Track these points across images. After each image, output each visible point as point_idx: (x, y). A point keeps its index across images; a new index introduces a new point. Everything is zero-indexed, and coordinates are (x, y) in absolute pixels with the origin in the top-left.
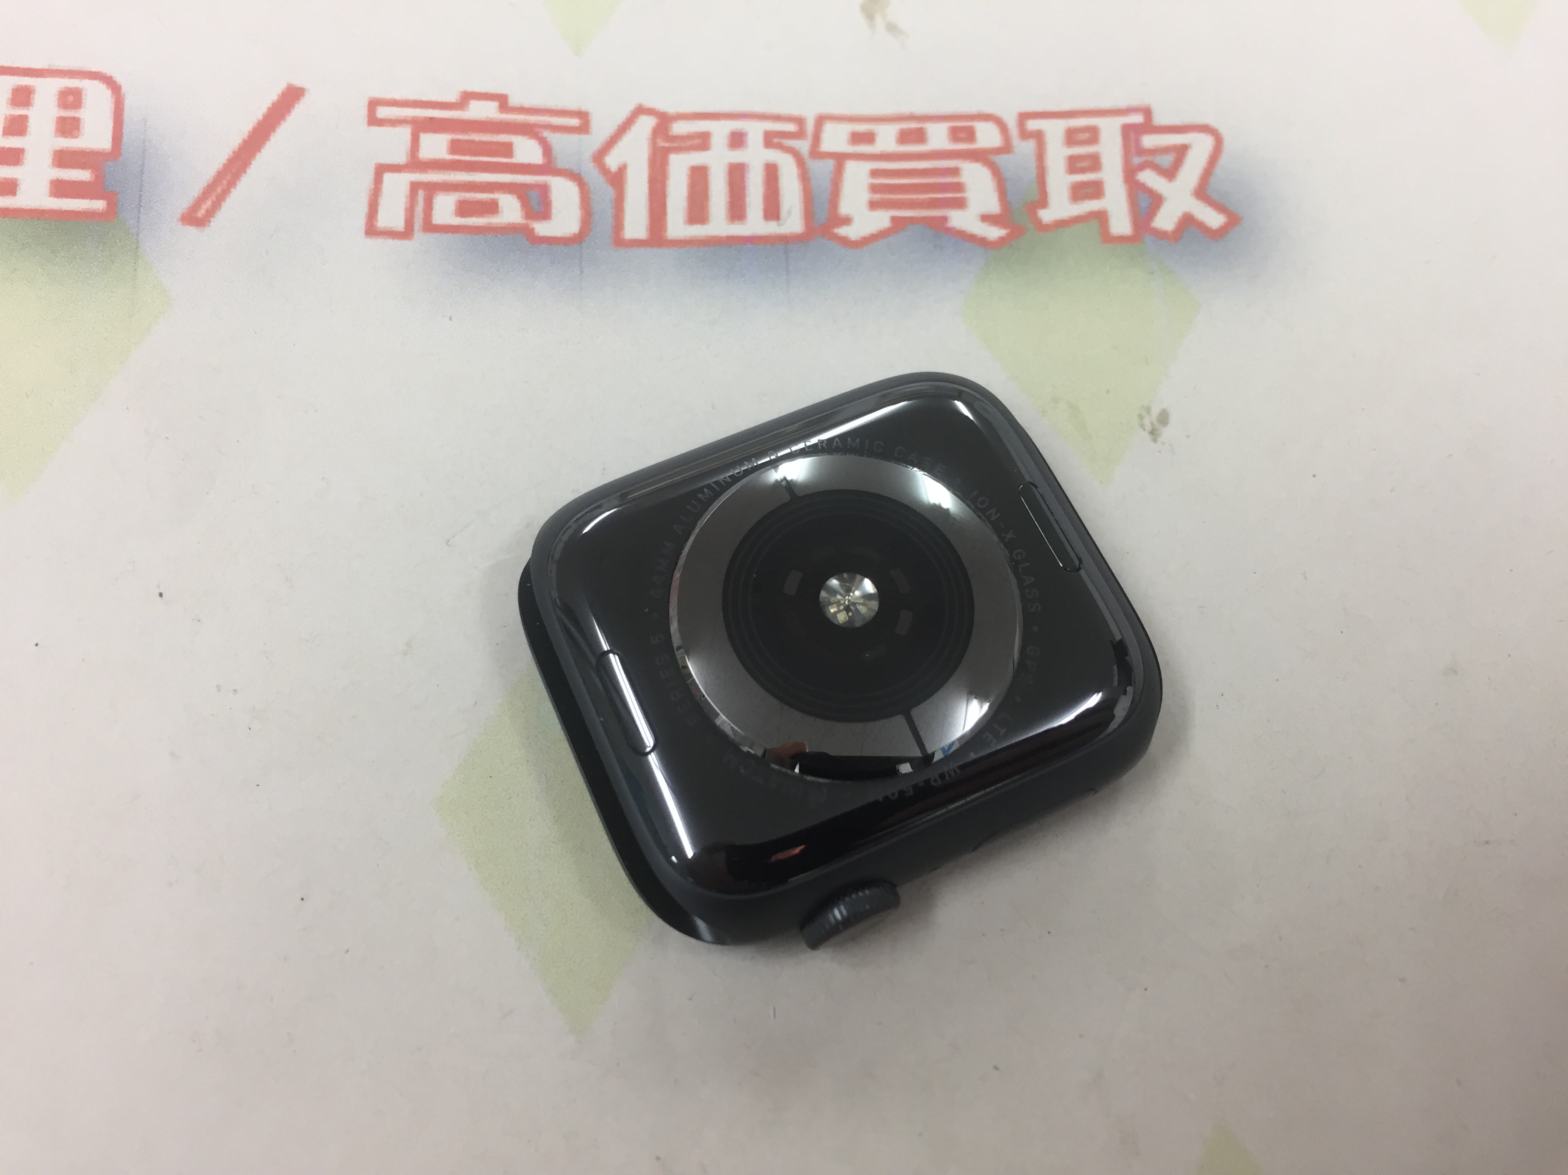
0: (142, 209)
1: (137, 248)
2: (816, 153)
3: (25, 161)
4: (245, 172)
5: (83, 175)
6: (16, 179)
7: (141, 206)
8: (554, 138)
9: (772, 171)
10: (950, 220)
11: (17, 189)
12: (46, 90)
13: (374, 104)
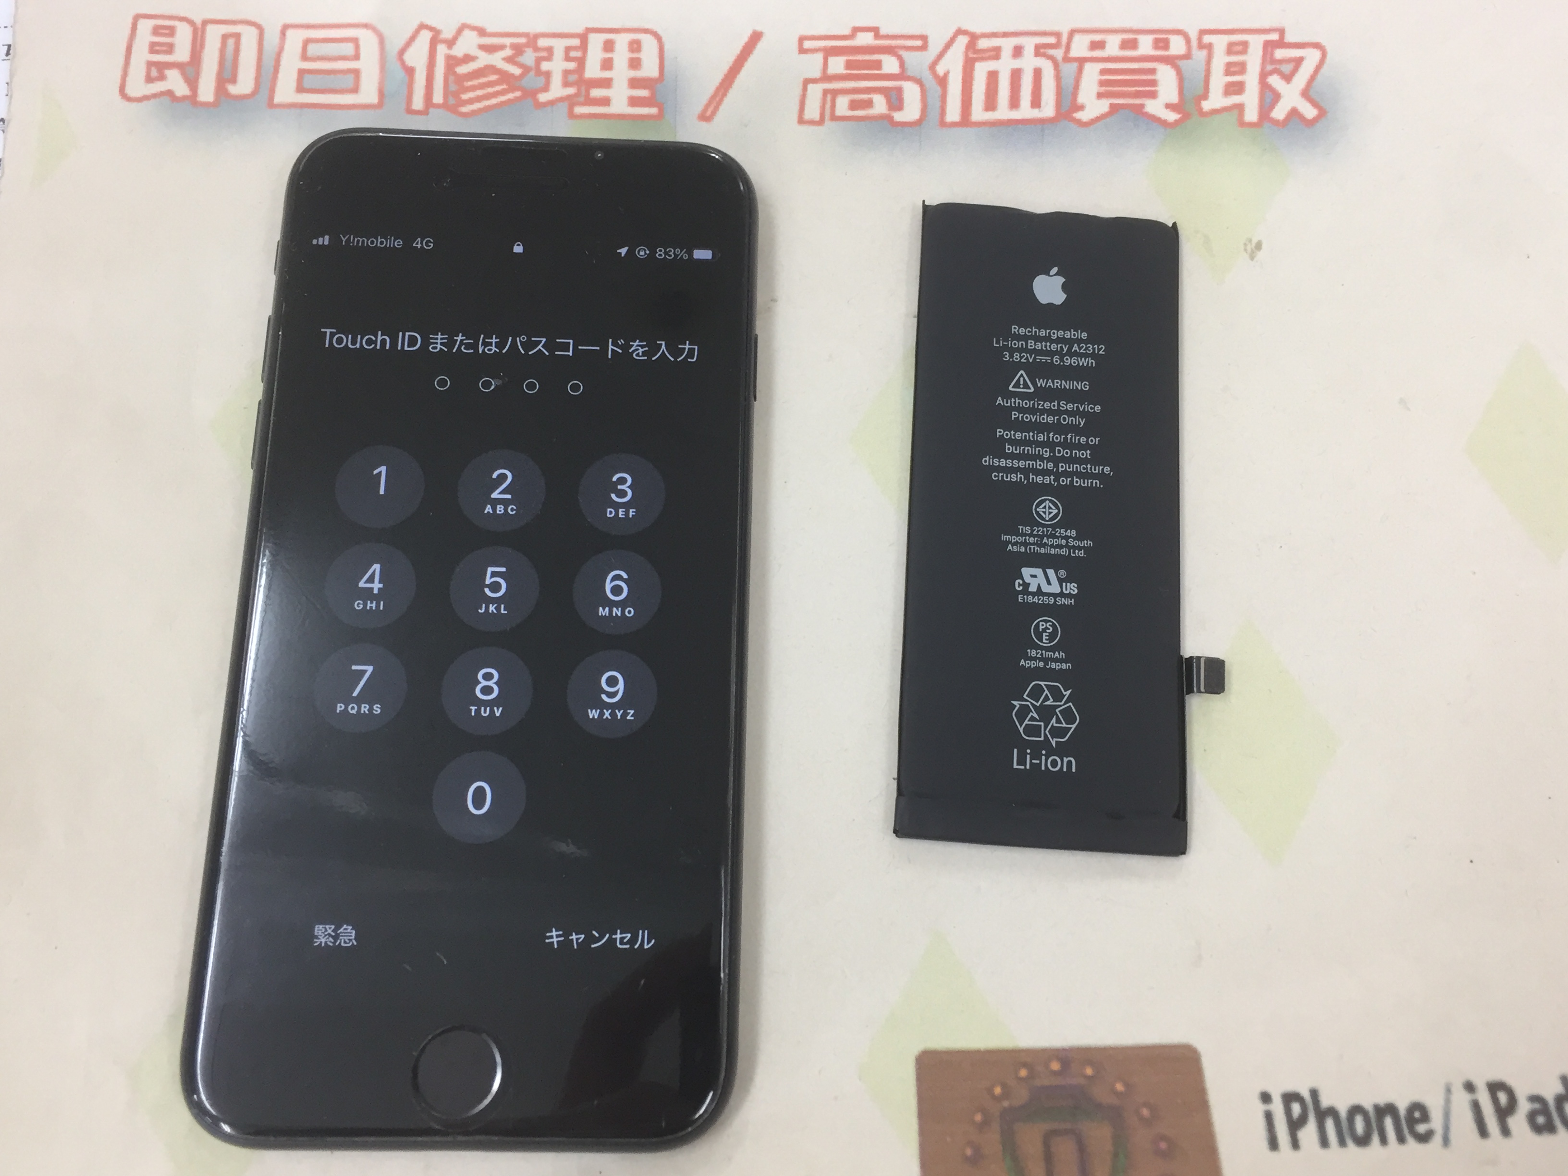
1: (676, 136)
2: (1067, 58)
3: (613, 85)
4: (732, 87)
5: (644, 93)
6: (609, 97)
7: (676, 111)
8: (905, 54)
9: (1038, 73)
10: (1145, 107)
11: (611, 102)
12: (622, 42)
13: (802, 39)
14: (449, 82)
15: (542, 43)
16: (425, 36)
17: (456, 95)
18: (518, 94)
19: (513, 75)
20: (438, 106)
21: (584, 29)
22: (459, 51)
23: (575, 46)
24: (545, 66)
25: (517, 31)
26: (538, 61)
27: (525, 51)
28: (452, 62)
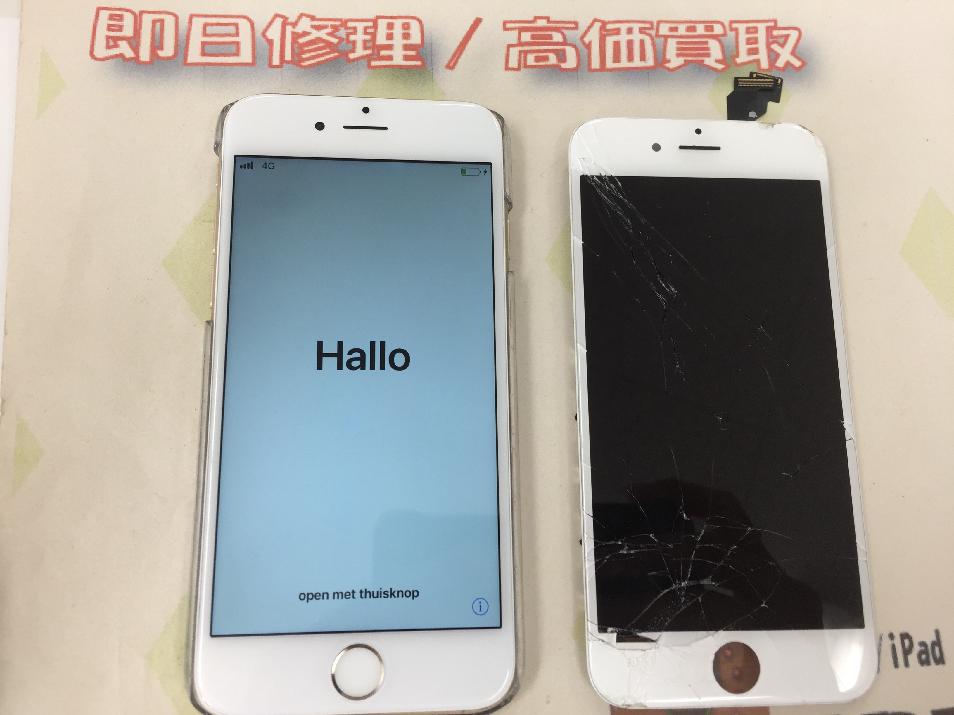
0: (433, 64)
1: (433, 77)
2: (657, 36)
3: (394, 48)
4: (465, 50)
5: (412, 53)
6: (392, 55)
7: (432, 63)
8: (566, 32)
9: (642, 42)
10: (704, 61)
11: (393, 58)
12: (398, 24)
13: (505, 23)
14: (295, 48)
15: (350, 24)
16: (279, 21)
17: (299, 55)
18: (336, 54)
19: (333, 43)
20: (288, 62)
21: (375, 16)
22: (299, 29)
23: (370, 26)
24: (352, 38)
25: (334, 18)
26: (348, 35)
27: (339, 29)
28: (296, 36)
